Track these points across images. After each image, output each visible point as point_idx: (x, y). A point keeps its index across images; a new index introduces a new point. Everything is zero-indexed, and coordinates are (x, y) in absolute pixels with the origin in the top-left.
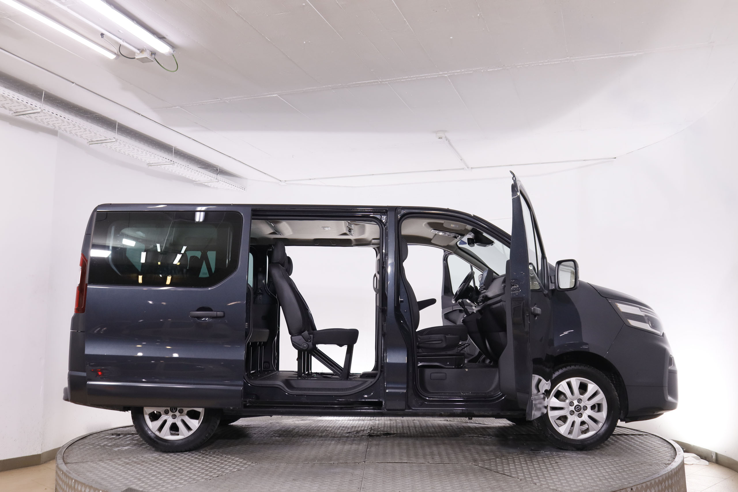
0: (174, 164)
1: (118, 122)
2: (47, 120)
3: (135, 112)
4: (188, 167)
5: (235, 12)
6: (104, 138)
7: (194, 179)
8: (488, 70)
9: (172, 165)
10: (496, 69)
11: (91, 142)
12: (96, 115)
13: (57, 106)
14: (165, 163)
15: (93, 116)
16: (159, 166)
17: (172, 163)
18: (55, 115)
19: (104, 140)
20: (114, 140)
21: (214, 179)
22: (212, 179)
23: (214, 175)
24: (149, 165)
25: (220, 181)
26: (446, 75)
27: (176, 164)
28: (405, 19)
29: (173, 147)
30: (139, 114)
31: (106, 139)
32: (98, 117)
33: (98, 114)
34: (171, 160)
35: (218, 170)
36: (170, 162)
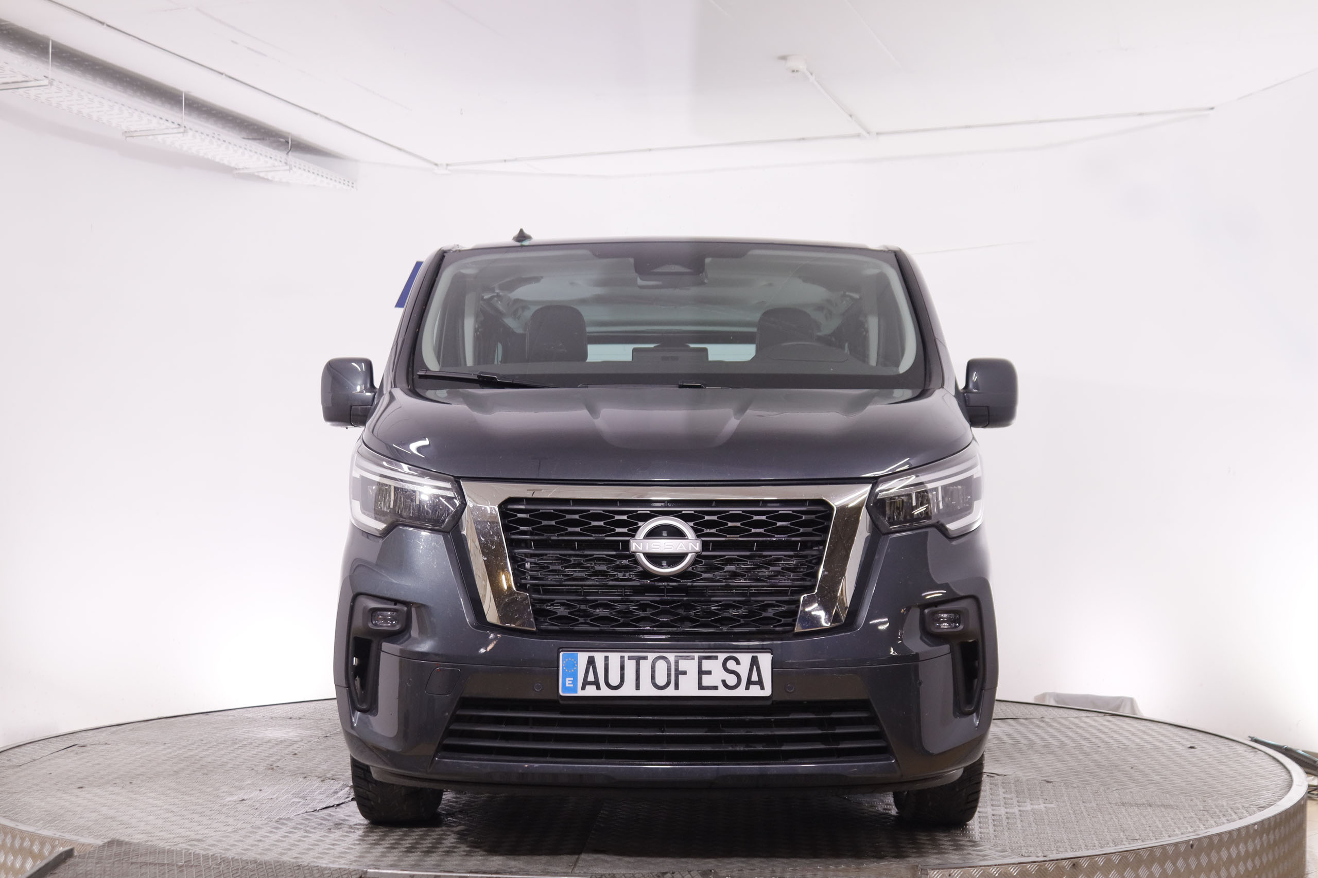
0: (185, 132)
1: (53, 42)
4: (219, 136)
6: (20, 78)
7: (233, 165)
9: (181, 135)
14: (166, 131)
16: (151, 137)
17: (182, 130)
19: (22, 82)
20: (46, 82)
21: (281, 163)
22: (276, 163)
23: (281, 155)
24: (128, 134)
25: (294, 169)
27: (191, 133)
29: (182, 92)
31: (27, 79)
32: (6, 30)
33: (8, 22)
34: (179, 125)
35: (288, 142)
36: (175, 128)
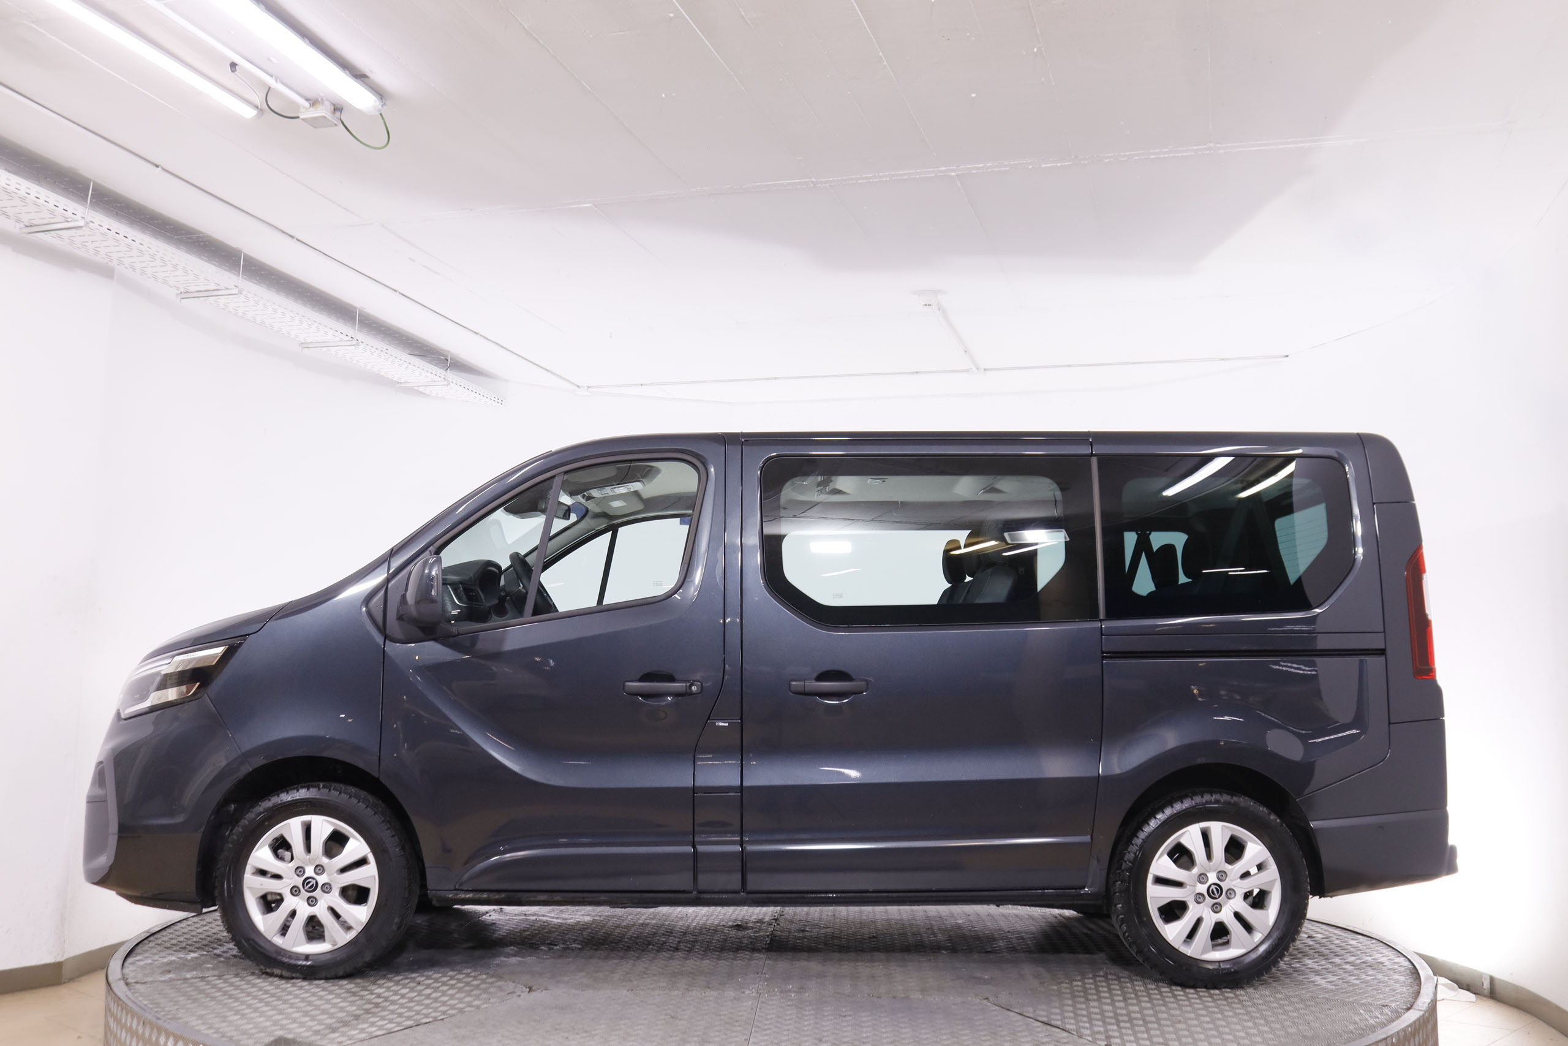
0: (358, 345)
1: (244, 254)
2: (95, 244)
3: (283, 232)
4: (387, 351)
5: (524, 27)
6: (212, 287)
7: (395, 379)
8: (1043, 166)
9: (354, 347)
10: (1059, 165)
11: (186, 294)
12: (198, 237)
13: (117, 214)
14: (341, 343)
15: (190, 238)
16: (325, 349)
17: (354, 342)
18: (113, 233)
19: (214, 290)
20: (236, 291)
21: (440, 379)
22: (436, 378)
23: (440, 372)
24: (305, 345)
25: (451, 384)
26: (953, 174)
27: (362, 346)
28: (881, 54)
29: (356, 308)
30: (291, 236)
31: (218, 287)
32: (202, 242)
33: (203, 233)
34: (352, 338)
35: (447, 360)
36: (349, 341)
